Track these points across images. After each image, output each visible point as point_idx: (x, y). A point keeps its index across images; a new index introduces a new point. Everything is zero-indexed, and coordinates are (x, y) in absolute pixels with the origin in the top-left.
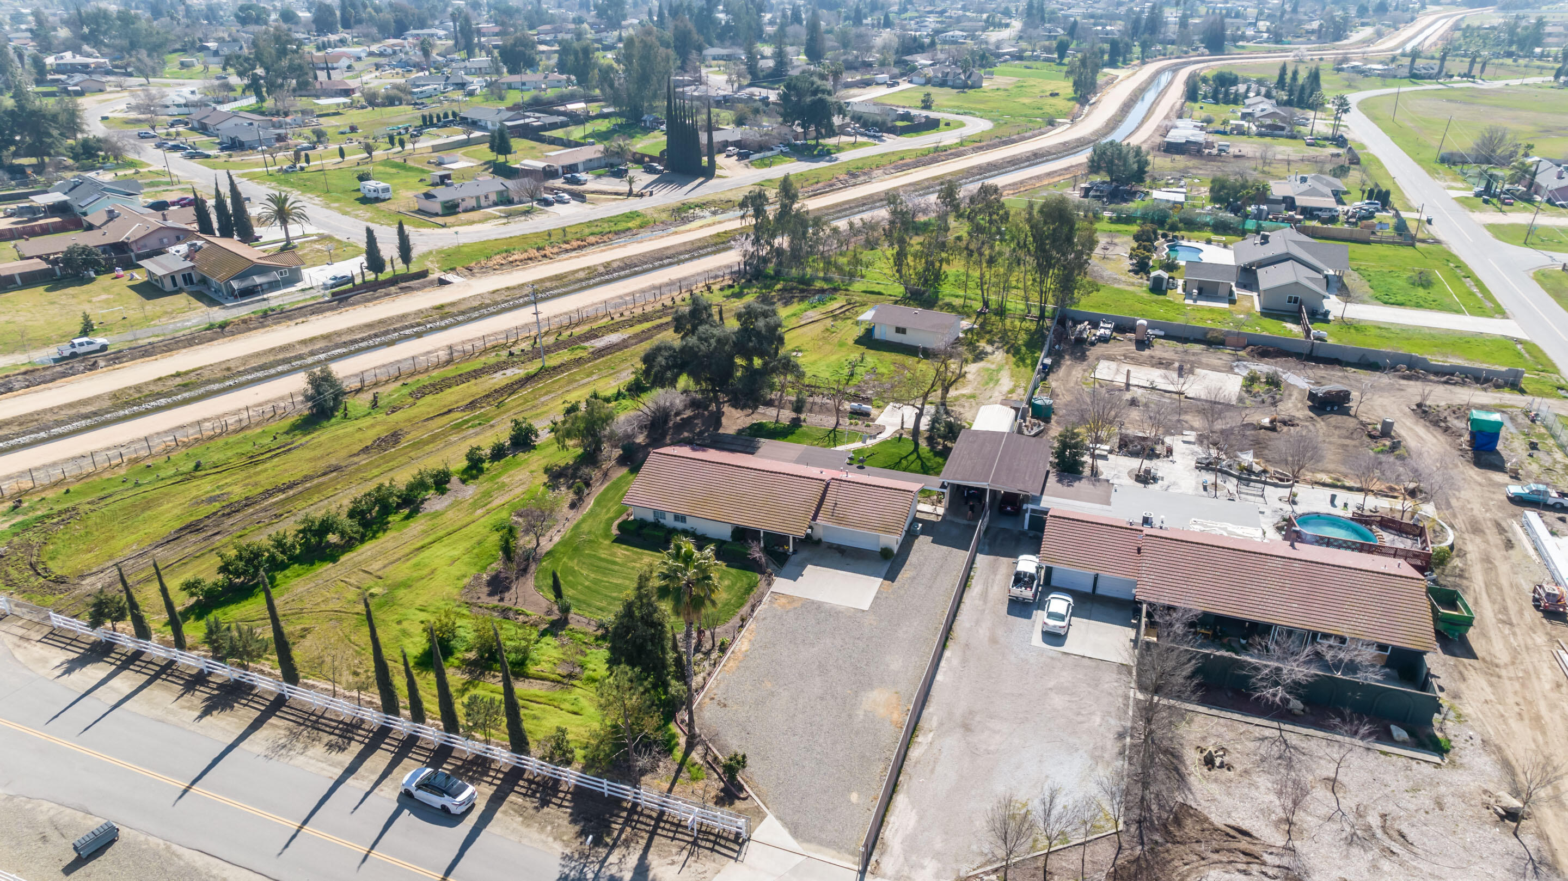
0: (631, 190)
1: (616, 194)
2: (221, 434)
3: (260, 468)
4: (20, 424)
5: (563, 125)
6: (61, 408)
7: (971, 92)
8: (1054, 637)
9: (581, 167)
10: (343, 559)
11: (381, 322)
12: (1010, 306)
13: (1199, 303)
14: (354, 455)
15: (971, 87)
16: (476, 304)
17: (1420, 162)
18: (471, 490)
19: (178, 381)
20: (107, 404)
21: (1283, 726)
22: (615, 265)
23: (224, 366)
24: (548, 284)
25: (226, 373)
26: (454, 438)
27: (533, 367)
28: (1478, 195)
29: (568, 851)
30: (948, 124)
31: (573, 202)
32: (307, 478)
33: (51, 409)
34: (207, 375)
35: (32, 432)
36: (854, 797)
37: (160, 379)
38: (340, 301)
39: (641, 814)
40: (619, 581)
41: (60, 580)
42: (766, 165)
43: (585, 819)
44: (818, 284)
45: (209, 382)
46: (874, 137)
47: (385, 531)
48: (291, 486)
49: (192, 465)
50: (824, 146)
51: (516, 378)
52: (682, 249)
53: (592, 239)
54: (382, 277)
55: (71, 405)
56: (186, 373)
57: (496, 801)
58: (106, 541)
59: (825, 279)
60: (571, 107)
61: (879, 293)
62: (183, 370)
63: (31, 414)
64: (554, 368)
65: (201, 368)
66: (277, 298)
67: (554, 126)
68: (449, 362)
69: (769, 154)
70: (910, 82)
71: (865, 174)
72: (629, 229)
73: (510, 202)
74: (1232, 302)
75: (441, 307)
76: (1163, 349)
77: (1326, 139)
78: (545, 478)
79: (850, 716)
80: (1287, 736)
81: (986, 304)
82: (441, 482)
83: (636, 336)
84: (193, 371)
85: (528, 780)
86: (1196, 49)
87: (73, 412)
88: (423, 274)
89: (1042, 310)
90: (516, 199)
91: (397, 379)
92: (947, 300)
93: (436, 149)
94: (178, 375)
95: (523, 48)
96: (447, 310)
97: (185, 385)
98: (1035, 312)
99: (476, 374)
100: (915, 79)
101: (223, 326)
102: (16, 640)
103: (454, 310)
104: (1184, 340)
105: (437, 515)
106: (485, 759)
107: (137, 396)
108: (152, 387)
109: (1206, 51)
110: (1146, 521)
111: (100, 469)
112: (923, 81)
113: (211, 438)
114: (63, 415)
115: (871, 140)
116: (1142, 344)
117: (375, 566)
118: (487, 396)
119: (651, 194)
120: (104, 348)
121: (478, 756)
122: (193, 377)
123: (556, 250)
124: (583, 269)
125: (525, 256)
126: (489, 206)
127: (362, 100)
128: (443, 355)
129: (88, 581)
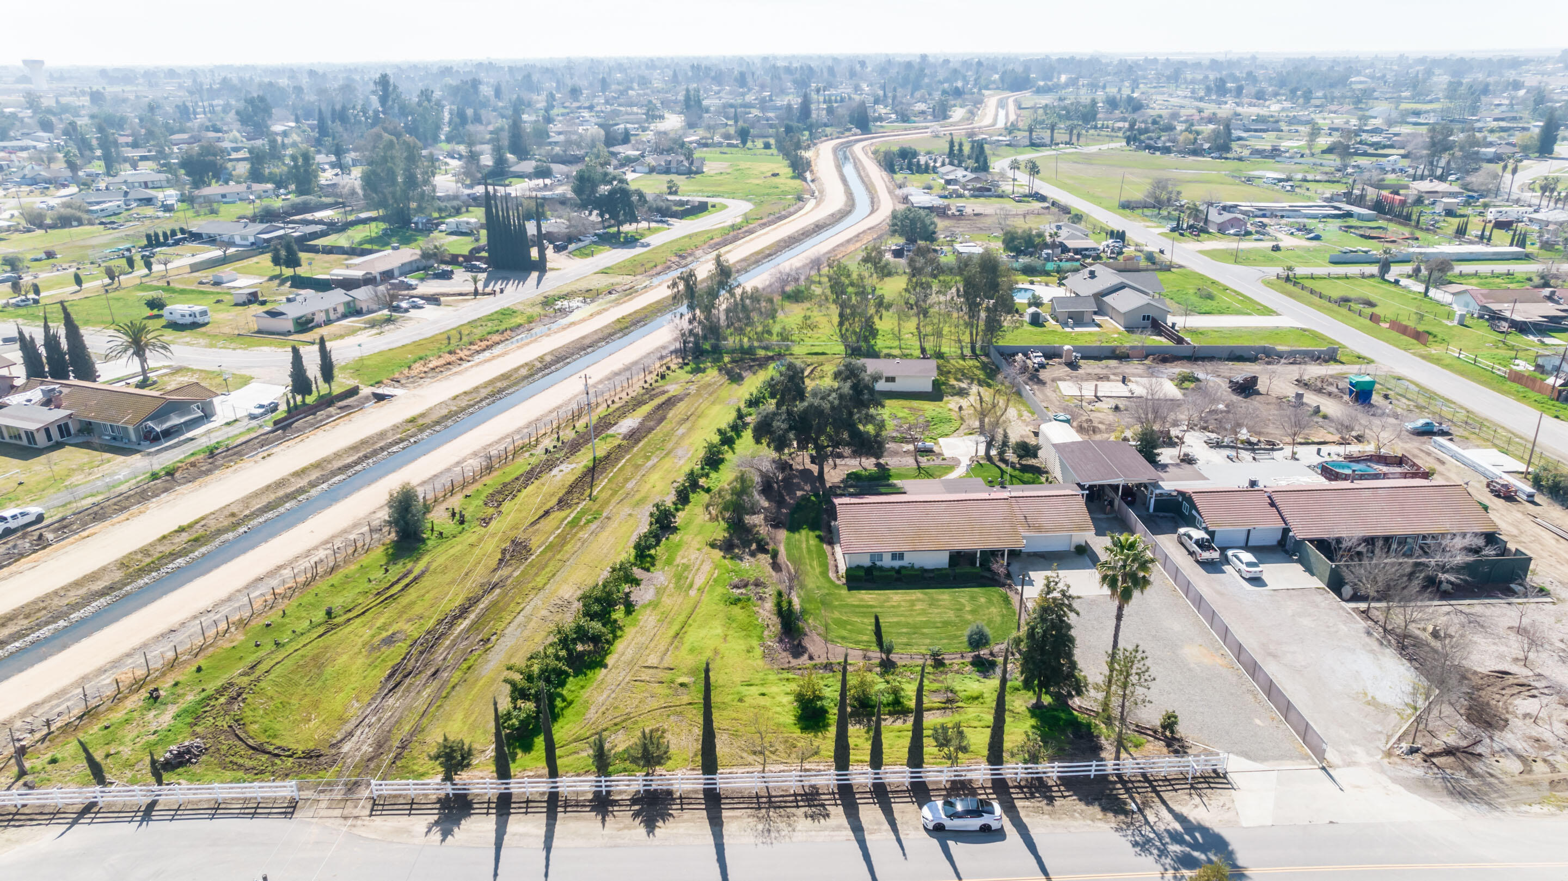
0: (476, 290)
1: (460, 294)
2: (313, 578)
3: (404, 601)
4: (27, 617)
5: (323, 234)
6: (67, 588)
7: (698, 176)
8: (1256, 581)
9: (396, 273)
10: (610, 660)
11: (364, 442)
12: (944, 349)
13: (1077, 329)
14: (495, 570)
15: (697, 173)
16: (444, 412)
17: (1107, 208)
18: (660, 576)
19: (185, 536)
20: (118, 575)
21: (1452, 602)
22: (548, 359)
23: (227, 513)
24: (499, 385)
25: (234, 520)
26: (583, 534)
27: (583, 460)
28: (1173, 230)
29: (1114, 825)
30: (713, 206)
31: (427, 306)
32: (473, 602)
33: (56, 593)
34: (213, 525)
35: (47, 623)
36: (1257, 721)
37: (164, 537)
38: (284, 428)
39: (1132, 782)
40: (895, 620)
41: (312, 756)
42: (587, 255)
43: (1096, 799)
44: (761, 353)
45: (219, 532)
46: (661, 221)
47: (620, 628)
48: (463, 611)
49: (320, 615)
50: (626, 233)
51: (578, 473)
52: (596, 337)
53: (496, 338)
54: (310, 400)
55: (77, 584)
56: (190, 526)
57: (1010, 809)
58: (316, 705)
59: (766, 348)
60: (319, 215)
61: (823, 354)
62: (185, 523)
63: (34, 602)
64: (607, 457)
65: (203, 518)
66: (203, 436)
67: (315, 236)
68: (489, 469)
69: (581, 244)
70: (634, 171)
71: (690, 255)
72: (520, 326)
73: (359, 313)
74: (1099, 326)
75: (412, 420)
76: (1088, 367)
77: (1026, 196)
78: (718, 554)
79: (1189, 670)
80: (1459, 607)
81: (923, 350)
82: (624, 575)
83: (648, 417)
84: (196, 522)
85: (1015, 787)
86: (850, 130)
87: (82, 591)
88: (354, 391)
89: (973, 349)
90: (365, 309)
91: (452, 493)
92: (885, 351)
93: (195, 268)
94: (182, 530)
95: (211, 158)
96: (421, 422)
97: (196, 540)
98: (967, 352)
99: (532, 475)
100: (638, 168)
101: (170, 473)
102: (342, 821)
103: (427, 421)
104: (1098, 358)
105: (654, 605)
106: (962, 782)
107: (148, 560)
108: (160, 548)
109: (858, 131)
110: (1253, 483)
111: (209, 641)
112: (647, 170)
113: (307, 584)
114: (73, 597)
115: (660, 225)
116: (1073, 365)
117: (653, 660)
118: (569, 492)
119: (502, 291)
120: (40, 518)
121: (953, 782)
122: (198, 531)
123: (468, 353)
124: (522, 366)
125: (441, 361)
126: (338, 319)
127: (23, 223)
128: (475, 464)
129: (346, 748)
